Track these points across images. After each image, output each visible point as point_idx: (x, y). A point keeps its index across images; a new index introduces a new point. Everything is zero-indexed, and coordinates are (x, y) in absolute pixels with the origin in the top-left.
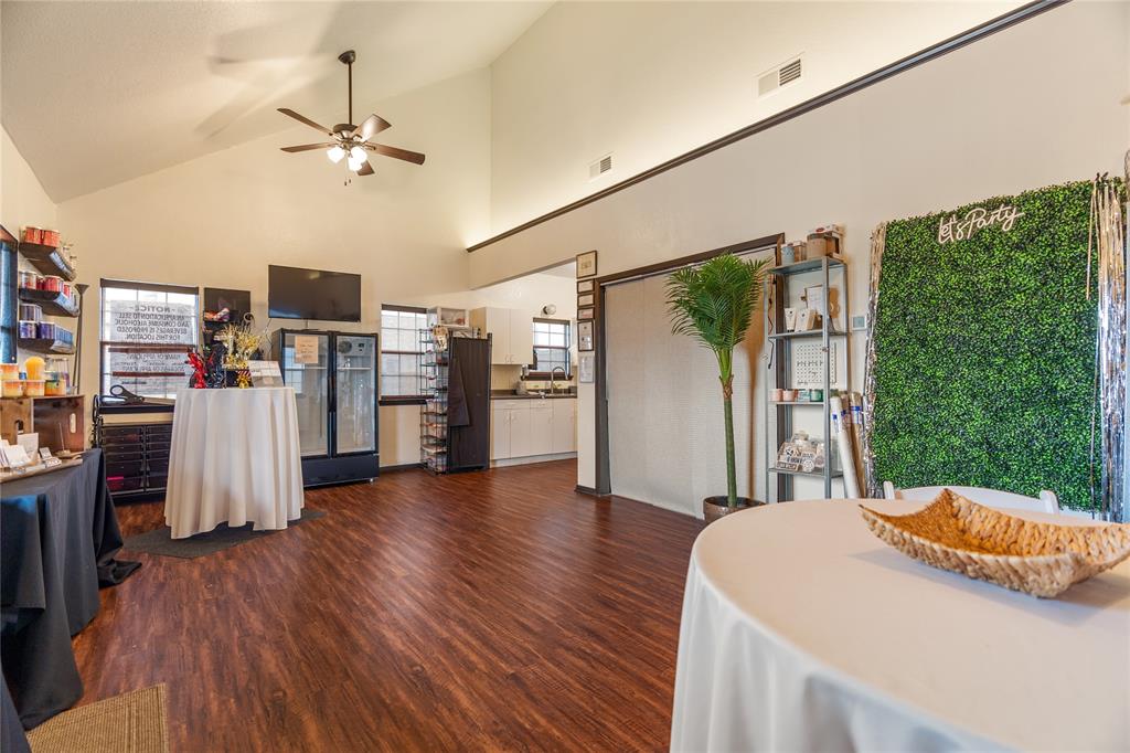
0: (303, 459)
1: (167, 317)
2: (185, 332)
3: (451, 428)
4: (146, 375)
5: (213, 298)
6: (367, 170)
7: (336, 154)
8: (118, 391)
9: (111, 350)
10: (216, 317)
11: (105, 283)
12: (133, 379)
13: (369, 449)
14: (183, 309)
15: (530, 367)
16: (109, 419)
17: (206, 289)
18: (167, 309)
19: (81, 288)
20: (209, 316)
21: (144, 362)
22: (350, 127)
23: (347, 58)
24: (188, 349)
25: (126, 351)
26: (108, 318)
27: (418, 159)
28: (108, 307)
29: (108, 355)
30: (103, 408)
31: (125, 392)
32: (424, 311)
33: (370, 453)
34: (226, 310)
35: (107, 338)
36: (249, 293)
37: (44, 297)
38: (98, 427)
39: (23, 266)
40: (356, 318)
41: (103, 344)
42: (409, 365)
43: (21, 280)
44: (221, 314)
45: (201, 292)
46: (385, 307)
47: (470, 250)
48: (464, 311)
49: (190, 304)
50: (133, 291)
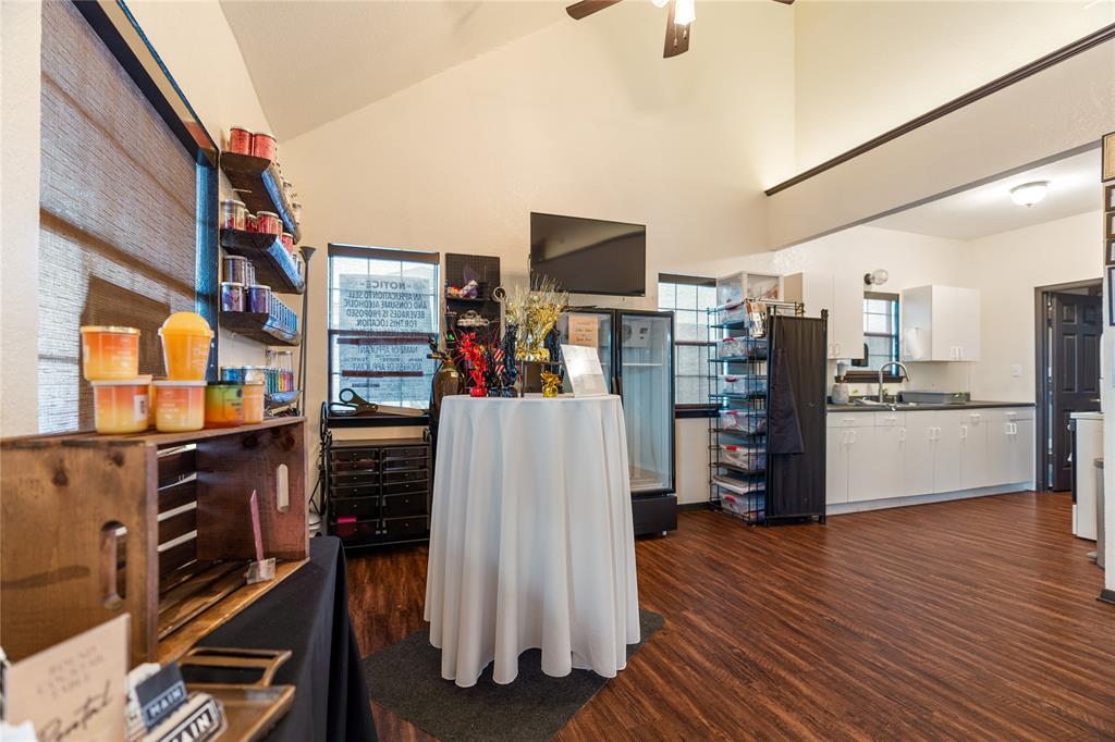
1: (405, 295)
2: (422, 315)
3: (772, 456)
4: (379, 374)
5: (458, 267)
8: (348, 396)
9: (341, 341)
10: (462, 293)
11: (334, 250)
12: (363, 380)
14: (420, 285)
16: (340, 435)
17: (448, 256)
18: (402, 285)
19: (306, 252)
20: (453, 291)
21: (378, 357)
24: (429, 339)
25: (356, 342)
26: (336, 296)
28: (336, 284)
29: (336, 347)
30: (332, 420)
31: (356, 399)
33: (663, 493)
34: (473, 283)
35: (336, 325)
36: (498, 259)
37: (253, 246)
38: (327, 444)
39: (225, 194)
40: (640, 290)
41: (331, 333)
43: (224, 217)
44: (468, 288)
45: (442, 259)
46: (663, 278)
47: (769, 193)
48: (777, 278)
49: (429, 277)
50: (363, 262)
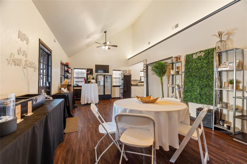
0: (99, 95)
1: (82, 73)
2: (84, 75)
3: (124, 91)
4: (79, 82)
5: (88, 70)
6: (109, 48)
7: (104, 47)
8: (76, 84)
9: (75, 78)
10: (88, 73)
11: (74, 69)
12: (78, 82)
13: (110, 94)
14: (84, 72)
15: (140, 80)
16: (75, 88)
17: (87, 69)
18: (82, 72)
19: (72, 70)
20: (87, 73)
21: (79, 80)
22: (106, 43)
23: (105, 32)
24: (84, 78)
25: (77, 78)
26: (75, 74)
27: (116, 46)
28: (75, 72)
29: (75, 79)
30: (74, 87)
31: (77, 84)
32: (120, 71)
33: (110, 95)
35: (75, 77)
36: (93, 69)
37: (68, 71)
38: (74, 89)
39: (66, 68)
40: (108, 72)
41: (74, 77)
42: (118, 80)
43: (65, 69)
44: (89, 72)
45: (86, 69)
46: (113, 70)
47: (128, 59)
48: (127, 70)
49: (85, 71)
50: (78, 70)
